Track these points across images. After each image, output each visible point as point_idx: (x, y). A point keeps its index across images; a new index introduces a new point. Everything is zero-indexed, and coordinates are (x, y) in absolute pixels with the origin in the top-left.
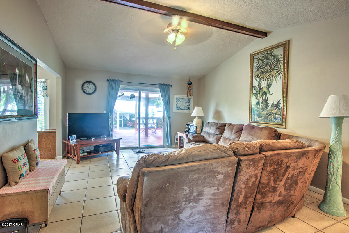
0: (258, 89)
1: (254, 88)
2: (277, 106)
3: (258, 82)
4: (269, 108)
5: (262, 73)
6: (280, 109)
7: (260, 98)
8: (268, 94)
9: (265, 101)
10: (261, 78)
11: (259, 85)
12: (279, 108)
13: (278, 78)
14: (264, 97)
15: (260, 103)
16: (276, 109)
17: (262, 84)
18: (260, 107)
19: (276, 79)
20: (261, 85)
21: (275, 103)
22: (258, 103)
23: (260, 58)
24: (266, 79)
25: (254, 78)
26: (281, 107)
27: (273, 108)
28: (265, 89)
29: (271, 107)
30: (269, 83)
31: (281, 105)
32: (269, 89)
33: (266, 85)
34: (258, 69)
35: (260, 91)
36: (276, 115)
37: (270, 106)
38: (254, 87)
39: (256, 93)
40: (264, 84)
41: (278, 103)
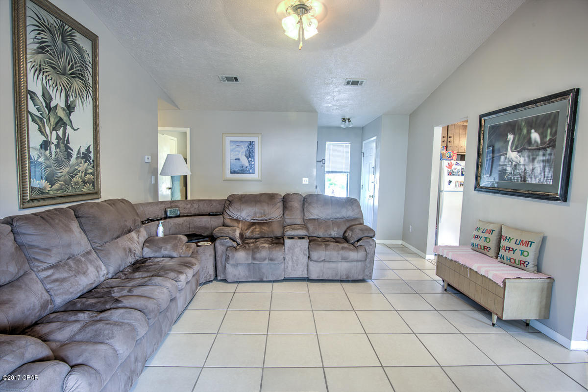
0: (44, 105)
1: (32, 98)
2: (85, 156)
3: (43, 85)
4: (73, 160)
5: (52, 67)
6: (91, 164)
7: (51, 133)
8: (68, 128)
9: (63, 143)
10: (49, 78)
11: (47, 96)
12: (90, 162)
13: (85, 98)
14: (60, 133)
15: (53, 146)
16: (85, 162)
17: (53, 97)
18: (53, 156)
19: (83, 99)
20: (51, 99)
21: (83, 150)
22: (45, 145)
23: (46, 22)
24: (62, 90)
25: (29, 65)
26: (92, 159)
27: (80, 160)
28: (61, 114)
29: (77, 158)
30: (69, 102)
31: (92, 155)
32: (70, 116)
33: (62, 104)
34: (42, 50)
35: (49, 112)
36: (86, 174)
37: (75, 155)
38: (32, 95)
39: (38, 114)
40: (58, 100)
41: (88, 150)
